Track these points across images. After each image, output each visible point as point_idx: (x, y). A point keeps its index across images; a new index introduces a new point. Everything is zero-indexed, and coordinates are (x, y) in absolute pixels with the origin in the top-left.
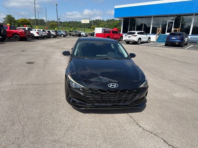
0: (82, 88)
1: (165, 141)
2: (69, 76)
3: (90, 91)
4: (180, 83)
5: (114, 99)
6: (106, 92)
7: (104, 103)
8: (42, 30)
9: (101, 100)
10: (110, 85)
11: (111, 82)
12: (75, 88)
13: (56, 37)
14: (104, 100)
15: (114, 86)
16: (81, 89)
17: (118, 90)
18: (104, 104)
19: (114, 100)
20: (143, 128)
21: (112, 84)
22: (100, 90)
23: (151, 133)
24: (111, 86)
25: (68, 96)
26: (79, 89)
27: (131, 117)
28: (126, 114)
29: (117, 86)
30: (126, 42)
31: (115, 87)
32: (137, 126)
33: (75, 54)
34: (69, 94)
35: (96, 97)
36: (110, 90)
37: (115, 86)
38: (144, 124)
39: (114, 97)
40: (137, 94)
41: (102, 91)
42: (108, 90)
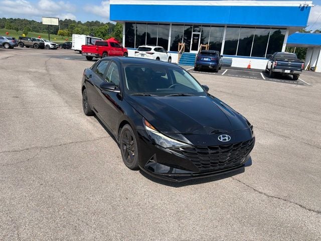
0: (183, 147)
1: (301, 206)
3: (198, 150)
7: (212, 166)
9: (209, 162)
11: (221, 133)
12: (170, 148)
14: (213, 162)
15: (225, 139)
16: (181, 149)
17: (232, 144)
19: (224, 160)
21: (223, 137)
22: (209, 147)
23: (279, 198)
24: (222, 139)
25: (149, 162)
27: (240, 182)
29: (229, 138)
31: (227, 141)
33: (128, 88)
34: (152, 159)
37: (227, 138)
40: (249, 148)
41: (211, 148)
42: (220, 146)
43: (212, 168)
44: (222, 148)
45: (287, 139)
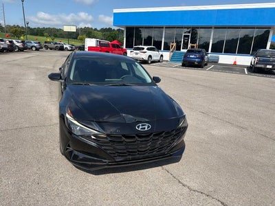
0: (95, 135)
1: (223, 203)
2: (68, 116)
3: (109, 139)
5: (144, 148)
6: (133, 137)
7: (129, 155)
9: (125, 151)
10: (138, 127)
12: (81, 136)
13: (23, 51)
14: (130, 150)
15: (144, 128)
16: (93, 137)
17: (152, 134)
19: (145, 150)
20: (188, 187)
21: (142, 125)
22: (124, 136)
23: (202, 193)
24: (141, 127)
25: (67, 149)
26: (89, 137)
27: (168, 172)
28: (160, 168)
29: (148, 127)
31: (146, 129)
32: (180, 184)
33: (71, 78)
34: (69, 146)
35: (118, 147)
36: (140, 135)
37: (146, 127)
38: (188, 180)
39: (144, 144)
40: (176, 137)
41: (127, 137)
42: (137, 135)
43: (130, 157)
44: (140, 137)
45: (243, 130)
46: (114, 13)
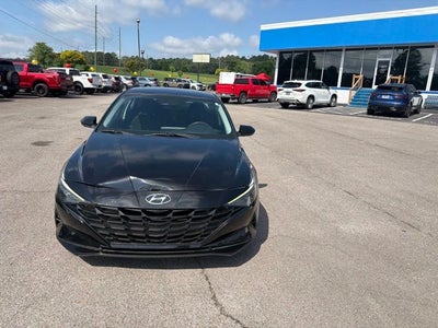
3: (98, 212)
4: (367, 200)
5: (159, 233)
6: (139, 214)
7: (134, 241)
8: (101, 75)
9: (125, 234)
10: (149, 199)
11: (156, 191)
12: (67, 204)
16: (78, 207)
17: (170, 211)
18: (135, 246)
19: (158, 235)
20: (222, 309)
23: (238, 322)
24: (153, 199)
25: (58, 222)
26: (74, 206)
27: (207, 279)
29: (167, 199)
30: (281, 104)
31: (162, 203)
32: (212, 301)
34: (58, 217)
35: (112, 226)
37: (163, 199)
38: (231, 296)
39: (159, 227)
40: (219, 221)
41: (128, 212)
42: (144, 211)
44: (150, 214)
46: (262, 32)
